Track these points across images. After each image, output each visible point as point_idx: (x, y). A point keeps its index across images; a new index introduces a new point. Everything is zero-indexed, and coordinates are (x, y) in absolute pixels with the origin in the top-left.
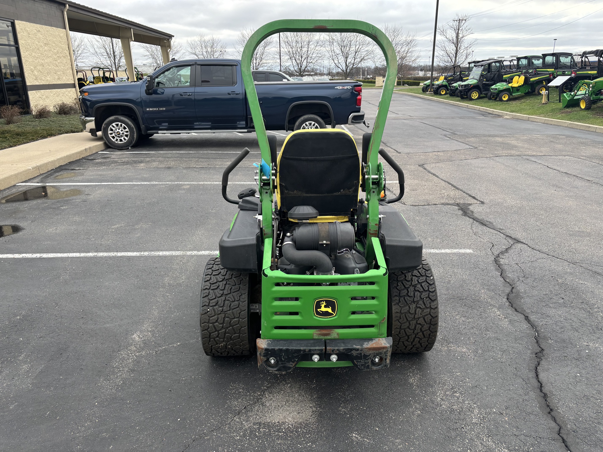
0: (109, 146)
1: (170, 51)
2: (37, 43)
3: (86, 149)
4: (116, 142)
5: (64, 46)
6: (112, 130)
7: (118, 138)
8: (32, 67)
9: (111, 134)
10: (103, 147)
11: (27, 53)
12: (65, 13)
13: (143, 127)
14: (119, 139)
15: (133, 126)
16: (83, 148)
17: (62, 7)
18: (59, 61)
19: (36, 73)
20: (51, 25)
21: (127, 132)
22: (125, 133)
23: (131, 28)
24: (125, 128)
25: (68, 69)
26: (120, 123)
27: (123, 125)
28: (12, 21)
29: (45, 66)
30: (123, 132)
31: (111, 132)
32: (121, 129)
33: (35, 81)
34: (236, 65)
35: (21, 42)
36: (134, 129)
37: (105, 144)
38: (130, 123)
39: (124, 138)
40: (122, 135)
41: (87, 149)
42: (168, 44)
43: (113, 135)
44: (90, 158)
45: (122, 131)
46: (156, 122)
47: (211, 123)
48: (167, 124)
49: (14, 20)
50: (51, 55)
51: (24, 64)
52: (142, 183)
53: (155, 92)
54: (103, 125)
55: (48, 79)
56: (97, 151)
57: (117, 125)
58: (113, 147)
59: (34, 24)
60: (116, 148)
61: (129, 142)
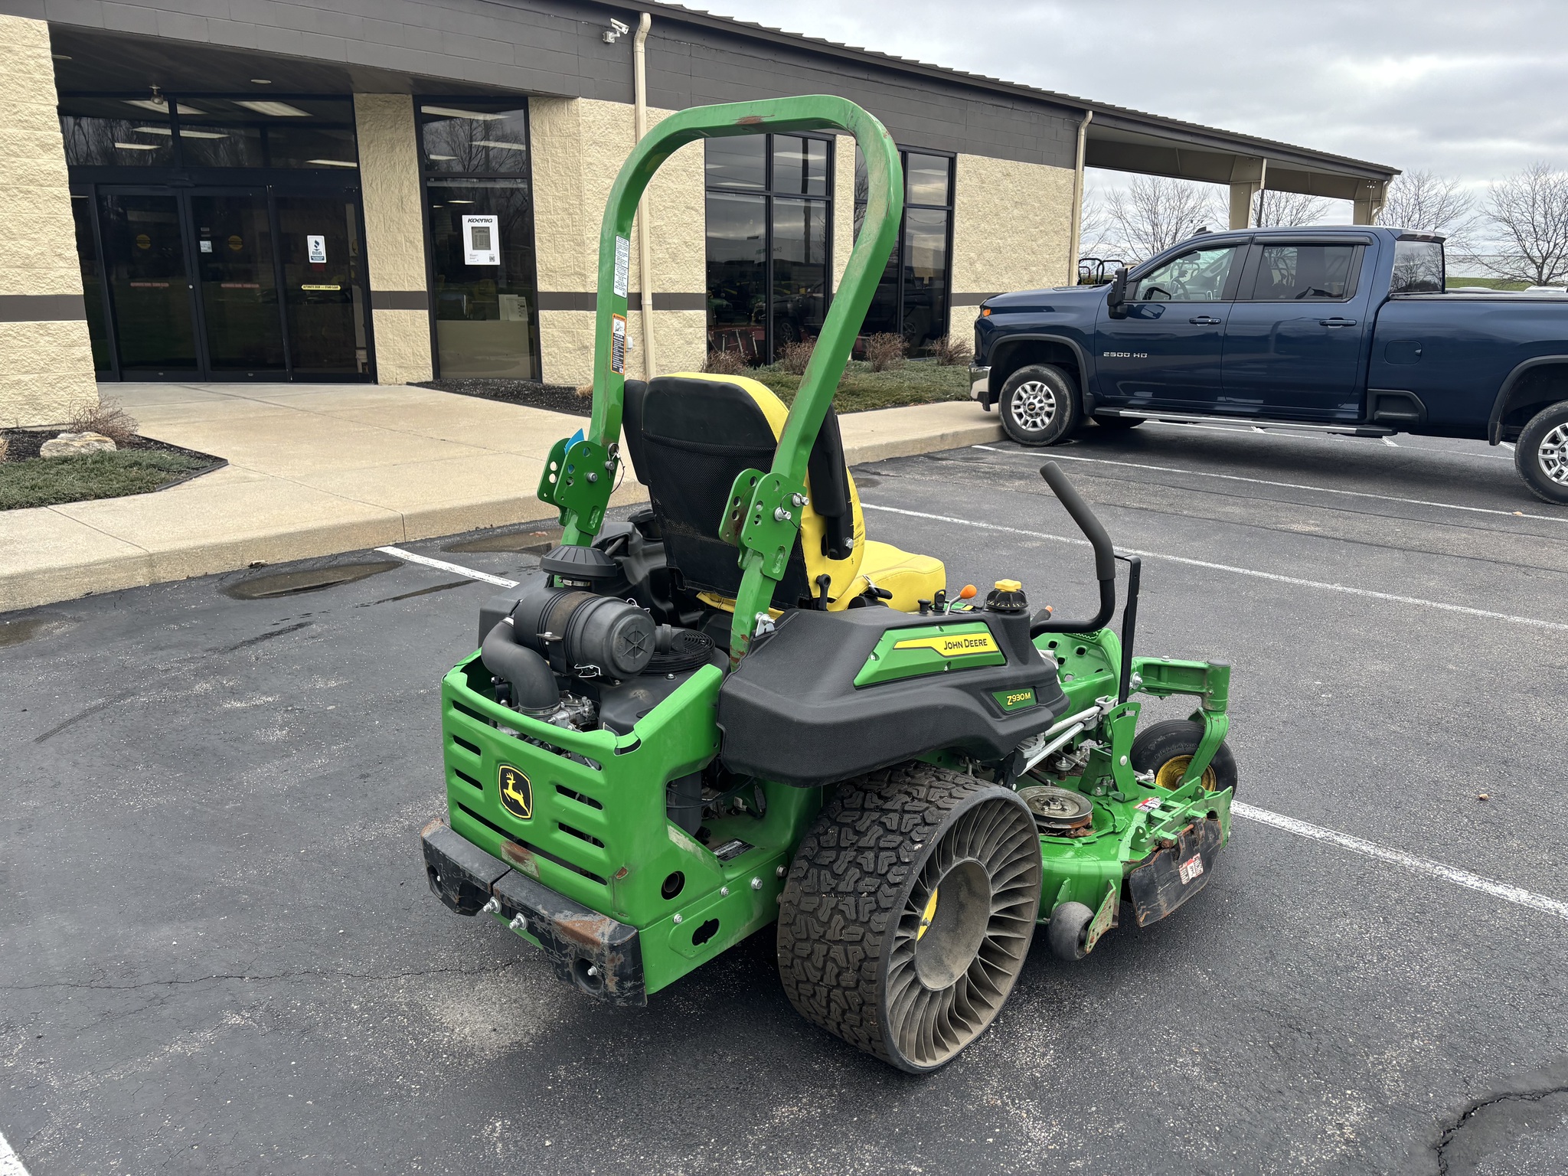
0: (1009, 435)
1: (1377, 213)
2: (997, 201)
3: (942, 436)
4: (1024, 427)
5: (1063, 207)
6: (1020, 398)
7: (1028, 418)
8: (972, 255)
9: (1018, 407)
10: (994, 436)
11: (968, 223)
12: (1083, 132)
13: (1088, 395)
14: (1030, 420)
15: (1066, 391)
16: (939, 433)
17: (1077, 118)
18: (1041, 241)
19: (979, 267)
20: (1040, 162)
21: (1051, 405)
22: (1047, 409)
23: (1263, 158)
24: (1048, 396)
25: (1059, 260)
26: (1039, 384)
27: (1046, 388)
28: (952, 155)
29: (1004, 251)
30: (1042, 405)
31: (1017, 402)
32: (1039, 398)
33: (973, 285)
34: (1365, 244)
35: (959, 200)
36: (1068, 399)
37: (1001, 428)
38: (1061, 384)
39: (1042, 420)
40: (1039, 411)
41: (947, 435)
42: (1377, 194)
43: (1021, 410)
44: (938, 456)
45: (1040, 401)
46: (1121, 386)
47: (1262, 402)
48: (1149, 395)
49: (956, 154)
50: (1024, 228)
51: (955, 247)
52: (956, 520)
53: (1135, 313)
54: (1005, 386)
55: (1006, 281)
56: (972, 443)
57: (1033, 387)
58: (1014, 437)
59: (1000, 160)
60: (1021, 441)
61: (1051, 430)
